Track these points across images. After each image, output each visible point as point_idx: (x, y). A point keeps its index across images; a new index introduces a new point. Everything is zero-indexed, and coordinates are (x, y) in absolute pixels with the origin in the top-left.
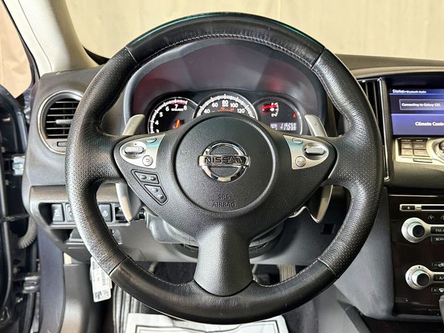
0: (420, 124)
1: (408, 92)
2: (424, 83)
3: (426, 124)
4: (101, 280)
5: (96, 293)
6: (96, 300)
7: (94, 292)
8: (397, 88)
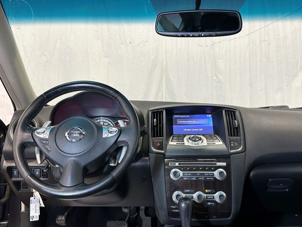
0: (186, 130)
1: (181, 116)
2: (188, 112)
3: (188, 130)
4: (34, 209)
5: (31, 217)
6: (31, 220)
7: (30, 216)
8: (176, 114)
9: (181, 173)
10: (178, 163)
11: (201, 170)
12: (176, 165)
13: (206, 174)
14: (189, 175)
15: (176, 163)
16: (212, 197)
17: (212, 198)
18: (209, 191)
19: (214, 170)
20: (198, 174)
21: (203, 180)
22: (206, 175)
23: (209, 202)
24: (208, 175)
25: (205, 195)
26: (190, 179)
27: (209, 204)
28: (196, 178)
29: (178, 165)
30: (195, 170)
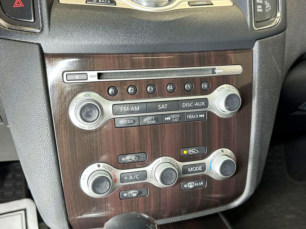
9: (108, 106)
10: (95, 73)
11: (172, 93)
12: (90, 80)
13: (184, 105)
14: (133, 112)
15: (90, 73)
16: (200, 168)
17: (199, 171)
18: (192, 151)
19: (209, 91)
20: (163, 107)
21: (176, 122)
22: (186, 108)
23: (191, 181)
24: (190, 108)
25: (181, 164)
26: (136, 124)
27: (191, 186)
28: (156, 118)
29: (96, 79)
30: (153, 95)
